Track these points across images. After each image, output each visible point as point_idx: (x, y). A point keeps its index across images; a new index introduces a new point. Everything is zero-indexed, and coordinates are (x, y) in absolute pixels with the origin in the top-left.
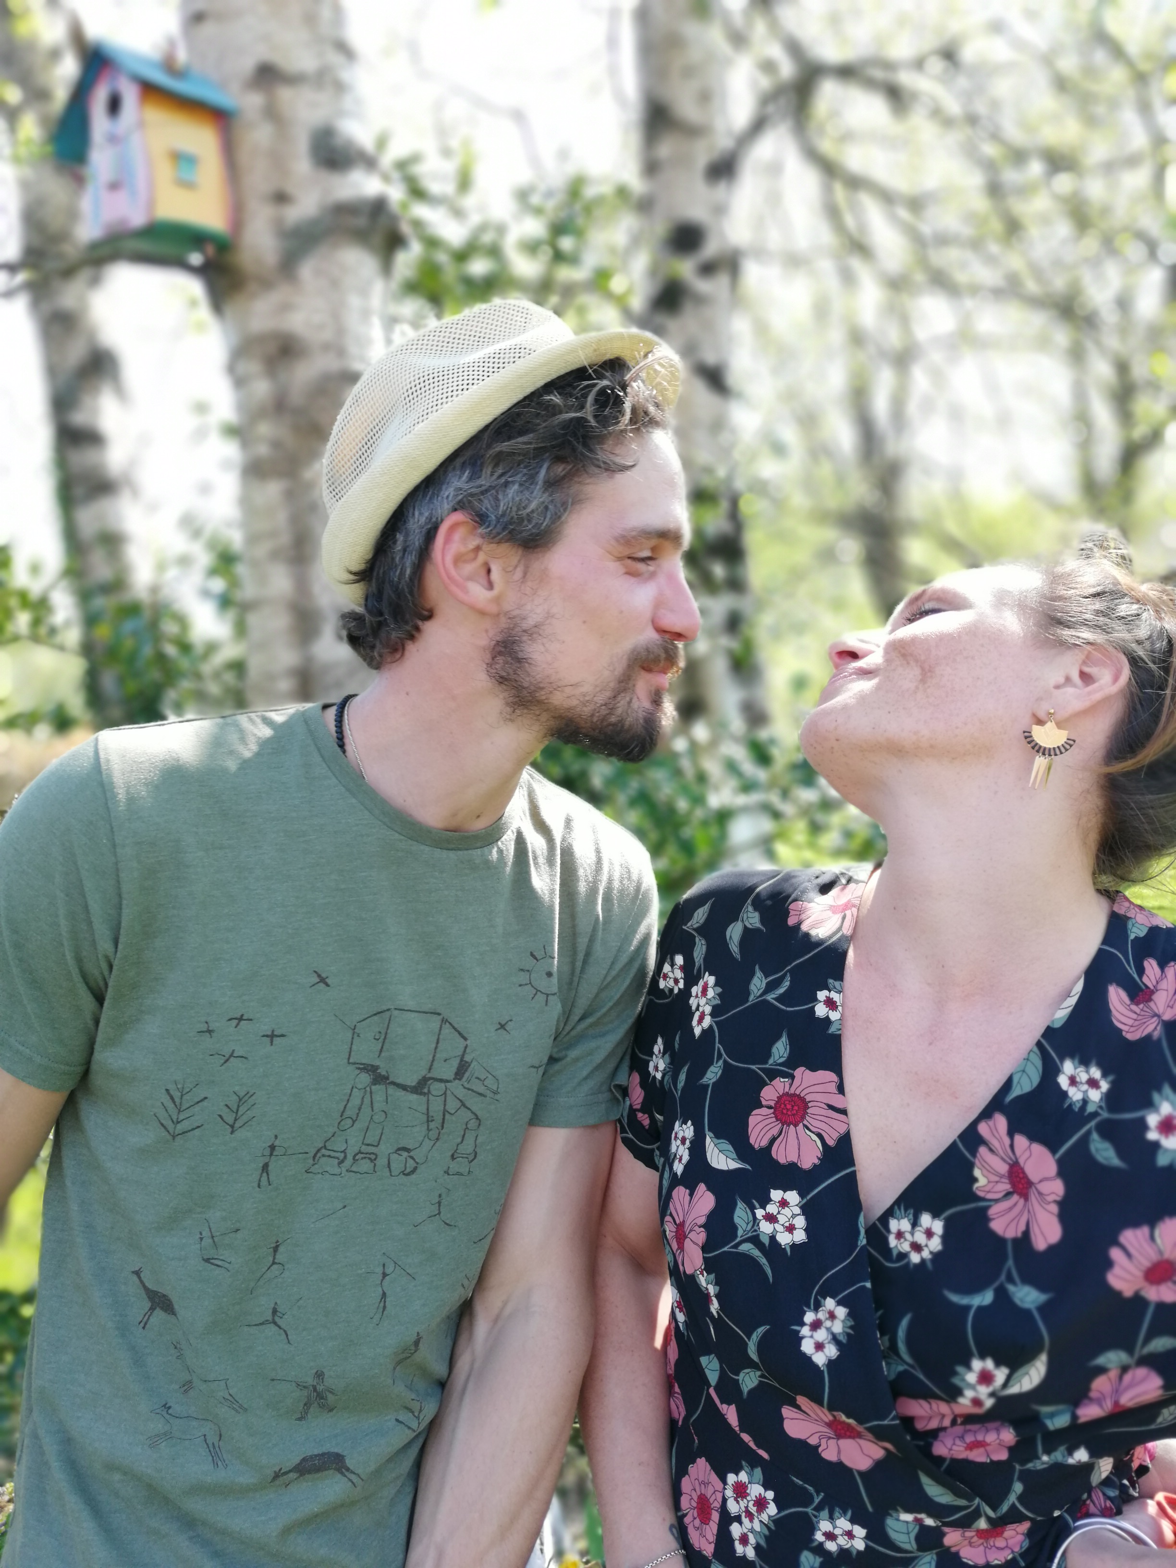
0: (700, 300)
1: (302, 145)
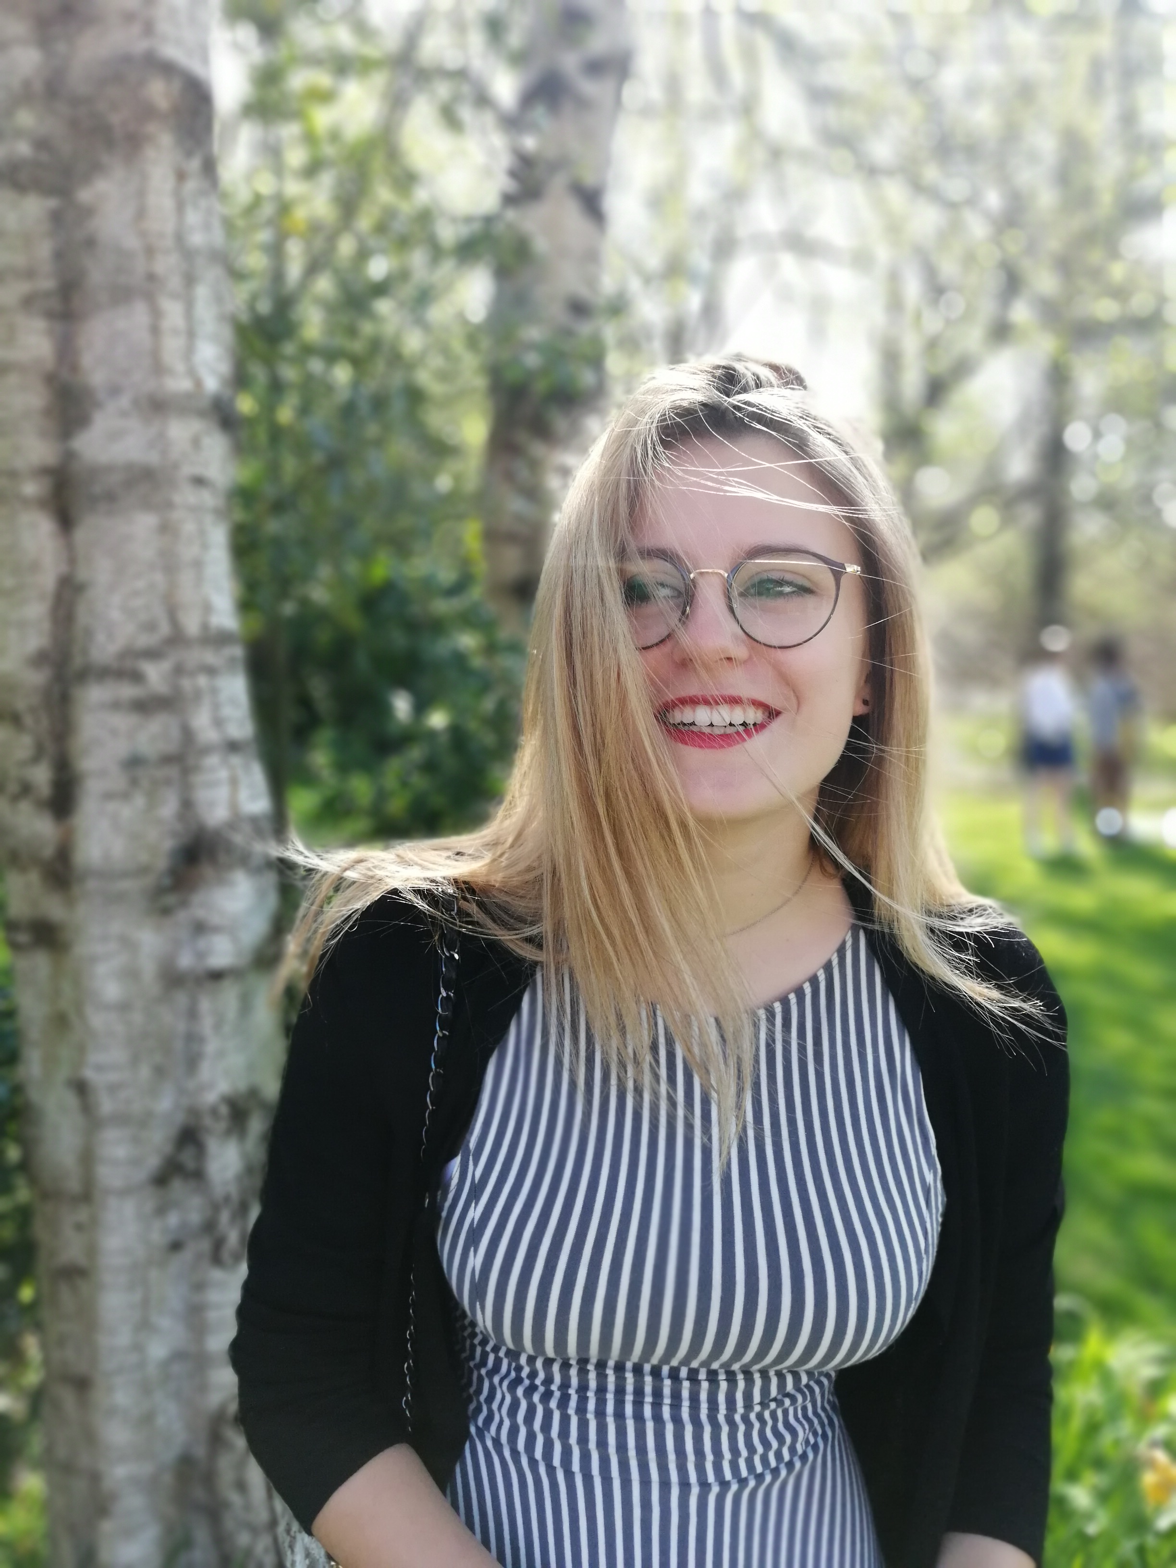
0: (583, 104)
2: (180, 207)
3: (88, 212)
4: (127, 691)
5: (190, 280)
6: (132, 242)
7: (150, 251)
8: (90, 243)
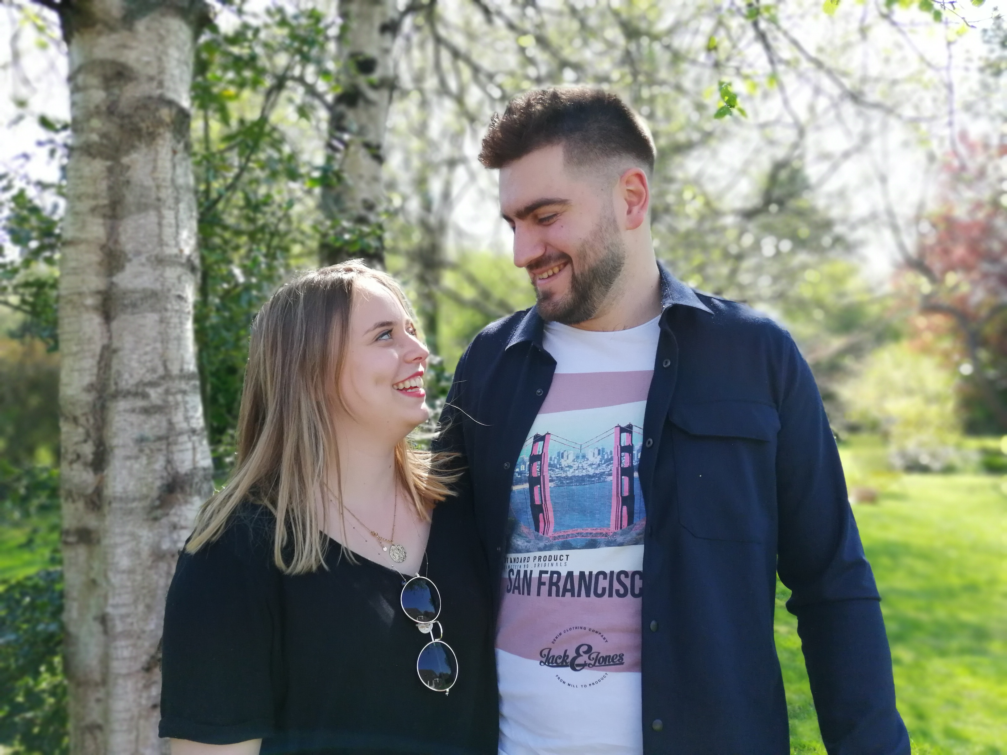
0: (370, 103)
2: (174, 167)
3: (127, 168)
4: (140, 403)
5: (177, 201)
6: (149, 182)
7: (158, 187)
8: (128, 183)
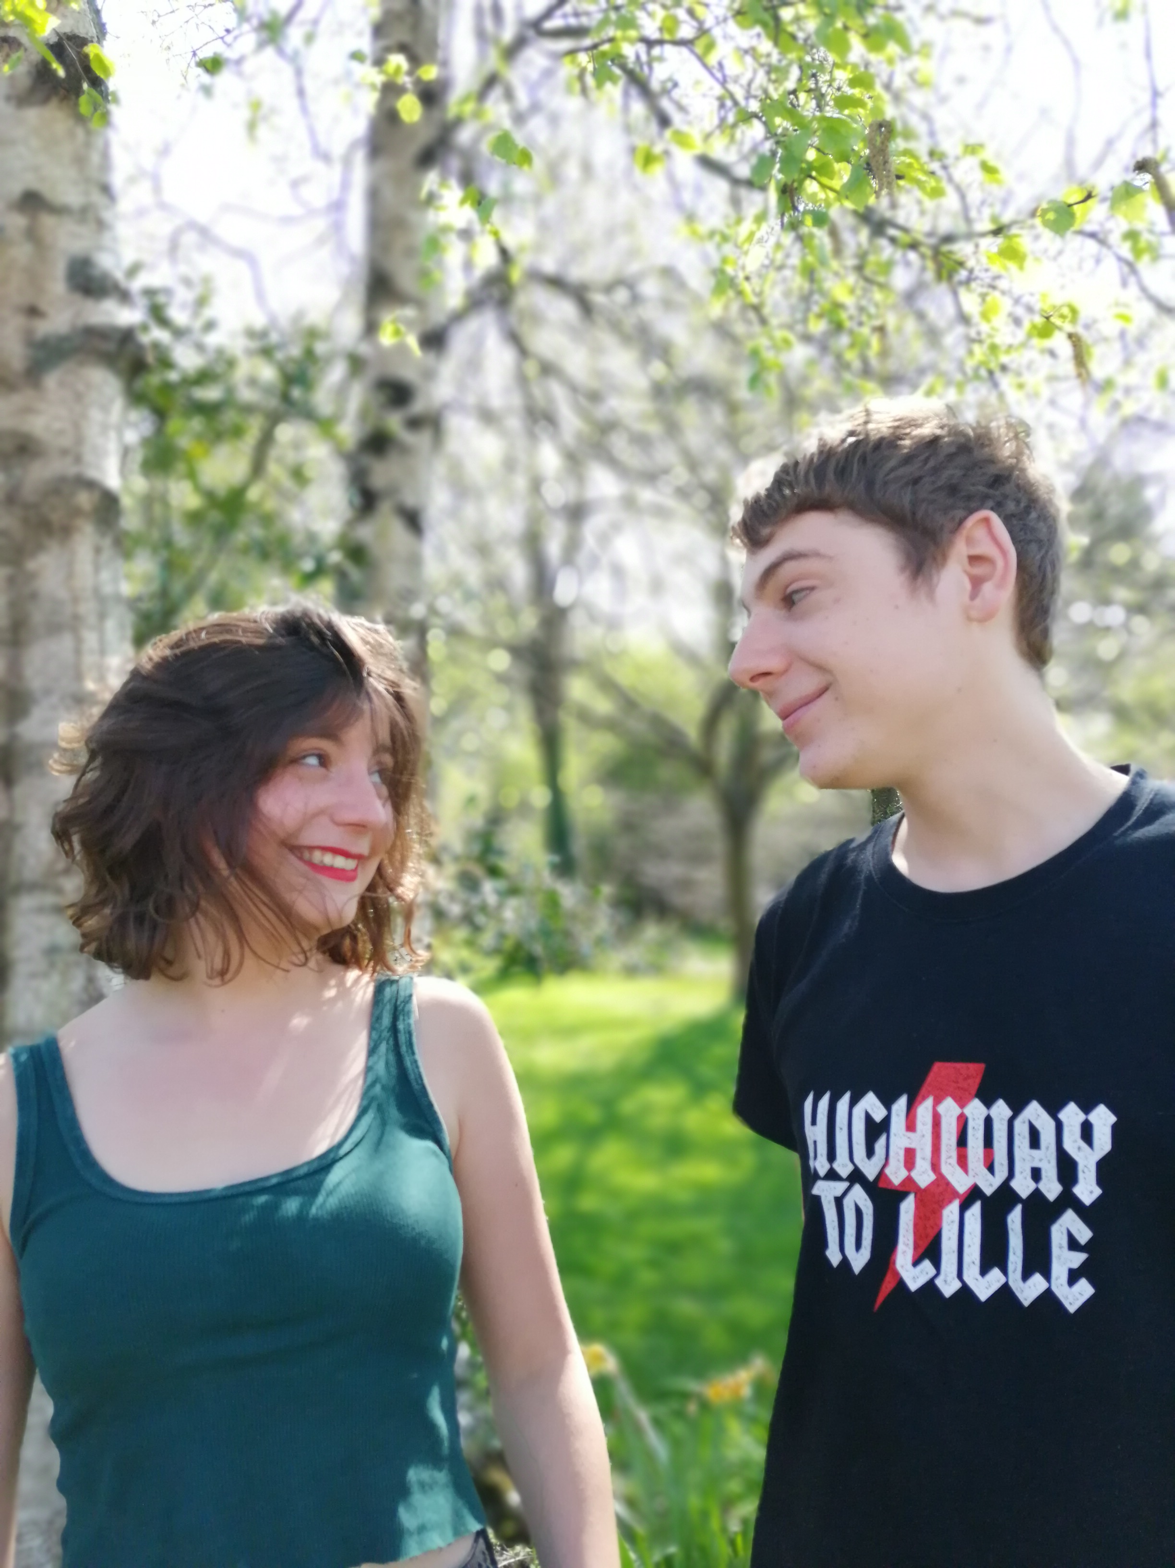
1: (60, 269)
2: (97, 569)
3: (32, 576)
5: (102, 616)
6: (62, 594)
7: (76, 600)
8: (34, 596)
